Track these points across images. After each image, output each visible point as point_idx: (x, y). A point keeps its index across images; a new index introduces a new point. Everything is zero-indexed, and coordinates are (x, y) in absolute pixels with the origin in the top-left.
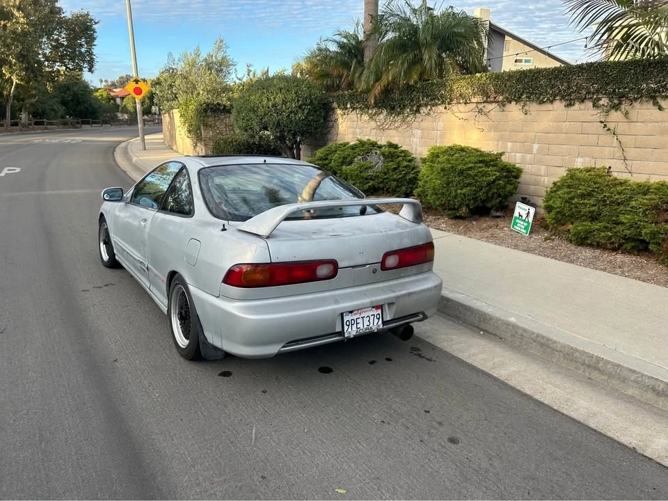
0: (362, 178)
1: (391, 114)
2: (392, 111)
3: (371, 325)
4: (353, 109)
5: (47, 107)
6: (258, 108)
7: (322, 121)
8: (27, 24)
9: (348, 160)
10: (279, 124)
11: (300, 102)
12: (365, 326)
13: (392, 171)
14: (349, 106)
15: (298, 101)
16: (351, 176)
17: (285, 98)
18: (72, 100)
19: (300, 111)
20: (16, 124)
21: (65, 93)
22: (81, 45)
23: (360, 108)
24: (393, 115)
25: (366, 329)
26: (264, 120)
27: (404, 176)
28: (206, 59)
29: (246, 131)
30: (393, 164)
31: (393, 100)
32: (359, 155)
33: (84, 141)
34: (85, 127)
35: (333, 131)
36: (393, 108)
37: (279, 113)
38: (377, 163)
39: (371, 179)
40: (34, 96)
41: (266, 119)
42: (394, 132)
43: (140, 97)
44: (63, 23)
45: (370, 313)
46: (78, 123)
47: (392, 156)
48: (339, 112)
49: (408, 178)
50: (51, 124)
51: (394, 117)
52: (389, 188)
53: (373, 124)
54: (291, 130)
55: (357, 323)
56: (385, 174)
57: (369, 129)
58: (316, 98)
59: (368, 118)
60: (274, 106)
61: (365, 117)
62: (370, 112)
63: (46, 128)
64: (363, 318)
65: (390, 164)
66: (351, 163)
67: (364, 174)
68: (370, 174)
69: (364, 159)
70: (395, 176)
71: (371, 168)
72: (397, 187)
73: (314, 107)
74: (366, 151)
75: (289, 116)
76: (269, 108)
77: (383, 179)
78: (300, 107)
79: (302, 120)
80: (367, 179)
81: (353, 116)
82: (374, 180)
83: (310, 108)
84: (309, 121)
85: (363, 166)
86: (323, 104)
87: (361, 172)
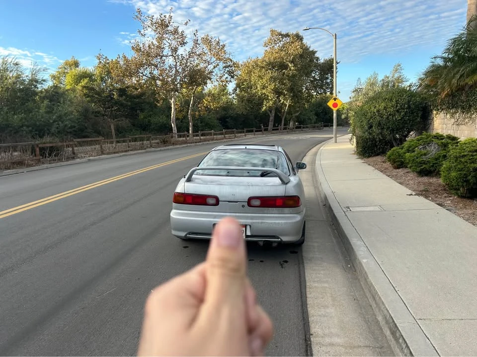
0: (417, 162)
1: (463, 112)
2: (463, 110)
4: (442, 110)
5: (306, 118)
6: (367, 113)
8: (295, 70)
9: (411, 149)
10: (380, 123)
11: (398, 108)
13: (443, 158)
14: (439, 108)
15: (397, 106)
16: (410, 160)
17: (387, 105)
18: (322, 112)
19: (397, 114)
20: (285, 129)
21: (319, 108)
22: (327, 78)
23: (446, 109)
26: (370, 121)
28: (383, 80)
30: (444, 152)
32: (421, 145)
33: (311, 138)
36: (463, 107)
37: (381, 116)
38: (433, 151)
39: (424, 163)
40: (298, 111)
43: (336, 109)
44: (318, 66)
46: (322, 126)
47: (445, 146)
48: (434, 112)
50: (307, 127)
51: (465, 115)
53: (453, 120)
54: (390, 128)
56: (436, 159)
58: (414, 104)
60: (378, 111)
61: (449, 116)
62: (451, 111)
63: (302, 130)
65: (442, 152)
66: (413, 152)
67: (419, 160)
68: (424, 159)
69: (424, 148)
71: (425, 155)
73: (412, 111)
74: (428, 142)
75: (388, 118)
76: (374, 113)
77: (433, 164)
78: (398, 111)
79: (398, 120)
80: (421, 164)
81: (442, 115)
82: (426, 164)
83: (406, 111)
84: (405, 120)
85: (419, 153)
86: (422, 108)
87: (417, 158)
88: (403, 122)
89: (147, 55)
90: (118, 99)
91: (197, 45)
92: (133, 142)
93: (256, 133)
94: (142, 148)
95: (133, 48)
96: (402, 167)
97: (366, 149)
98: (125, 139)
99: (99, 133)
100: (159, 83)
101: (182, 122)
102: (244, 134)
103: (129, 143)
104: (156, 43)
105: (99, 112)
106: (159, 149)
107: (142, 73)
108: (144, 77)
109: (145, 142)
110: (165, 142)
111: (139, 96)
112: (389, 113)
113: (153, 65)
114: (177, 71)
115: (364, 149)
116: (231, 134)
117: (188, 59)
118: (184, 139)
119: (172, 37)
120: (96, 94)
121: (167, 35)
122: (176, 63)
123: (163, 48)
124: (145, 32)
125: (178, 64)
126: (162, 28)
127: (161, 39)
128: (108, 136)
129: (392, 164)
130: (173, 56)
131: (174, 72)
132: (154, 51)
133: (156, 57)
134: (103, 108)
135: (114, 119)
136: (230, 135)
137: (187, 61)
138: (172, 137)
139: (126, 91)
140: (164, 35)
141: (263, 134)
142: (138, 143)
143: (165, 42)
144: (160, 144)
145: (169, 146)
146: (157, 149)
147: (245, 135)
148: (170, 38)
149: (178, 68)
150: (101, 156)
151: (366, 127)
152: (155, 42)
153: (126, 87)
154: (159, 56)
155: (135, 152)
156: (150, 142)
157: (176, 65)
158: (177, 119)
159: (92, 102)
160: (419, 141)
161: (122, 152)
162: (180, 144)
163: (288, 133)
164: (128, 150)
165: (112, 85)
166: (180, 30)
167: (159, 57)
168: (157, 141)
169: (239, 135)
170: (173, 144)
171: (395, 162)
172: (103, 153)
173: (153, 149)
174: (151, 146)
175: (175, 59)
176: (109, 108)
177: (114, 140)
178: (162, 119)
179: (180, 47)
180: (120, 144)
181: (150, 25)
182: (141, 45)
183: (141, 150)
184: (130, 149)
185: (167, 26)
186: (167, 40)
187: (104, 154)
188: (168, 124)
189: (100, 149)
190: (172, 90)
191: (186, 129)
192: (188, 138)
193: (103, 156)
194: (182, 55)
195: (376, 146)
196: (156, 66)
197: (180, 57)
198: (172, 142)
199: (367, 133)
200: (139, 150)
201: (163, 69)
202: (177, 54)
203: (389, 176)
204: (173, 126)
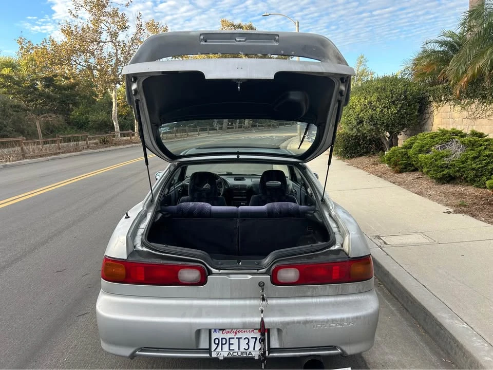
0: (437, 166)
1: (483, 103)
2: (484, 101)
3: (251, 349)
4: (448, 101)
7: (416, 113)
9: (425, 149)
10: (372, 118)
11: (394, 99)
12: (242, 349)
13: (472, 160)
14: (443, 98)
15: (392, 97)
16: (425, 163)
17: (380, 96)
19: (393, 106)
23: (453, 99)
24: (485, 104)
25: (242, 353)
26: (360, 116)
27: (485, 166)
29: (348, 125)
30: (473, 153)
31: (484, 89)
32: (437, 144)
34: (281, 127)
35: (429, 122)
36: (484, 97)
37: (374, 109)
38: (456, 151)
39: (447, 167)
41: (362, 115)
42: (484, 121)
45: (250, 335)
47: (473, 145)
48: (434, 104)
49: (489, 167)
50: (262, 126)
51: (486, 106)
52: (467, 177)
53: (465, 113)
54: (384, 123)
55: (230, 344)
56: (463, 162)
57: (461, 119)
58: (411, 94)
59: (460, 108)
60: (370, 103)
61: (458, 108)
62: (463, 102)
63: (258, 129)
64: (239, 338)
65: (469, 153)
66: (428, 152)
67: (440, 163)
68: (447, 162)
69: (443, 147)
70: (474, 166)
71: (447, 156)
72: (476, 176)
73: (408, 102)
74: (446, 140)
75: (382, 111)
76: (365, 105)
77: (460, 168)
78: (393, 103)
79: (394, 114)
80: (442, 168)
81: (447, 107)
82: (449, 168)
83: (403, 103)
84: (401, 114)
85: (438, 155)
86: (418, 99)
87: (436, 160)
88: (399, 117)
89: (81, 39)
90: (43, 91)
91: (142, 31)
92: (64, 142)
93: (211, 132)
94: (76, 150)
95: (63, 31)
96: (406, 171)
97: (348, 149)
98: (55, 139)
99: (22, 132)
100: (96, 73)
101: (125, 119)
102: (197, 133)
103: (60, 144)
104: (92, 26)
105: (19, 107)
106: (98, 150)
107: (75, 61)
108: (79, 66)
109: (80, 142)
110: (105, 142)
111: (72, 87)
112: (383, 105)
113: (89, 52)
114: (117, 59)
115: (346, 149)
116: (183, 133)
117: (130, 46)
118: (129, 138)
119: (110, 20)
120: (14, 84)
121: (105, 18)
122: (117, 50)
123: (100, 32)
124: (77, 12)
125: (119, 52)
126: (99, 8)
127: (97, 21)
128: (31, 135)
129: (393, 168)
130: (113, 42)
131: (114, 61)
132: (89, 35)
133: (92, 42)
134: (25, 101)
135: (39, 115)
136: (181, 134)
137: (129, 49)
138: (114, 136)
139: (54, 80)
140: (101, 18)
141: (218, 133)
142: (72, 144)
143: (102, 25)
144: (99, 144)
145: (109, 147)
146: (96, 151)
147: (199, 134)
148: (109, 21)
149: (119, 56)
150: (21, 161)
151: (355, 123)
152: (90, 25)
153: (53, 76)
154: (96, 41)
155: (68, 154)
156: (87, 143)
157: (116, 54)
158: (120, 116)
159: (10, 94)
160: (433, 139)
161: (51, 154)
162: (124, 144)
163: (243, 132)
164: (59, 153)
165: (35, 73)
166: (120, 13)
167: (95, 43)
168: (95, 141)
169: (192, 133)
170: (115, 144)
171: (396, 165)
172: (24, 157)
173: (91, 150)
174: (88, 147)
175: (115, 46)
176: (32, 101)
177: (41, 140)
178: (101, 116)
179: (120, 32)
180: (48, 145)
181: (83, 5)
182: (73, 28)
183: (76, 152)
184: (61, 151)
185: (104, 6)
186: (105, 23)
187: (26, 158)
188: (109, 121)
189: (20, 151)
190: (113, 81)
191: (130, 126)
192: (133, 137)
193: (25, 160)
194: (123, 41)
195: (360, 145)
196: (93, 54)
197: (121, 44)
198: (114, 142)
199: (355, 130)
200: (73, 152)
201: (101, 58)
202: (118, 40)
203: (394, 183)
204: (115, 124)
